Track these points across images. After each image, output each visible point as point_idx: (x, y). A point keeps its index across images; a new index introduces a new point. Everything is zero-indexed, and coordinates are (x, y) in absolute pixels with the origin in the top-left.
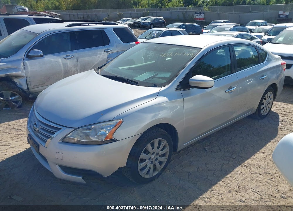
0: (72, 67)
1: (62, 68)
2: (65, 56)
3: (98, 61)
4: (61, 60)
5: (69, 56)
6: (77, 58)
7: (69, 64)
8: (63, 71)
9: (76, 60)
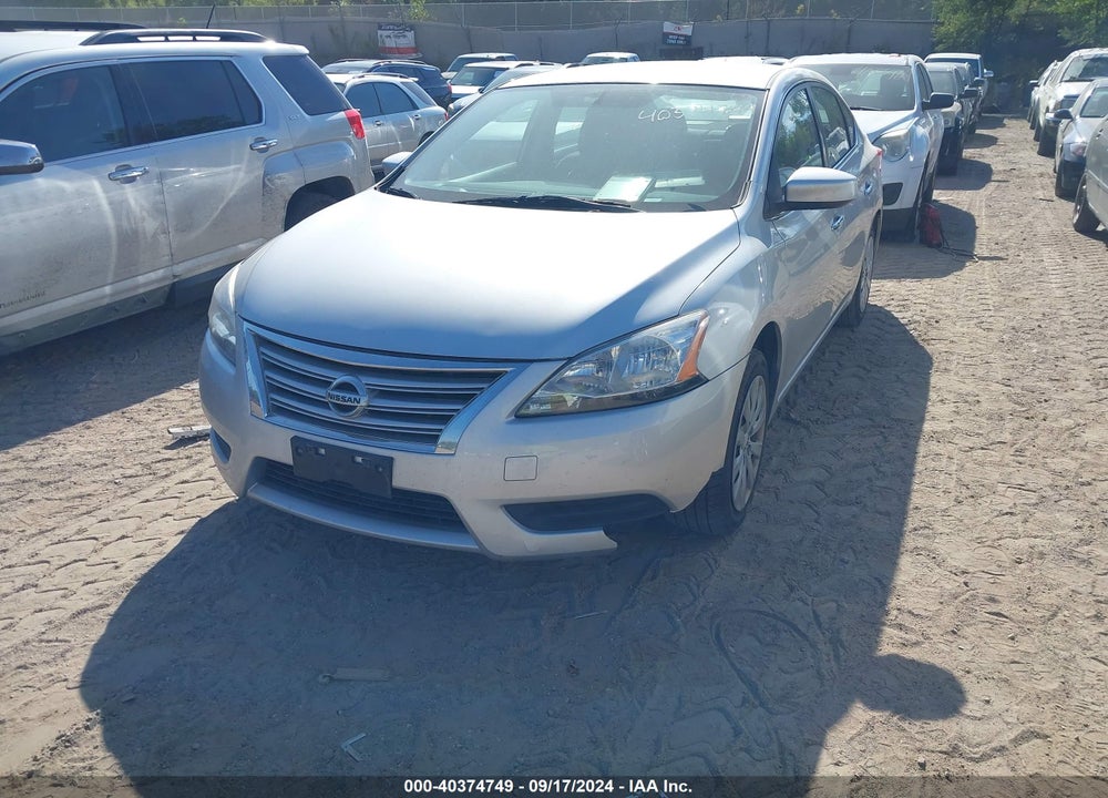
0: (145, 214)
1: (111, 222)
2: (113, 169)
3: (236, 188)
4: (101, 183)
5: (128, 168)
6: (161, 177)
7: (132, 202)
8: (113, 232)
9: (155, 185)
